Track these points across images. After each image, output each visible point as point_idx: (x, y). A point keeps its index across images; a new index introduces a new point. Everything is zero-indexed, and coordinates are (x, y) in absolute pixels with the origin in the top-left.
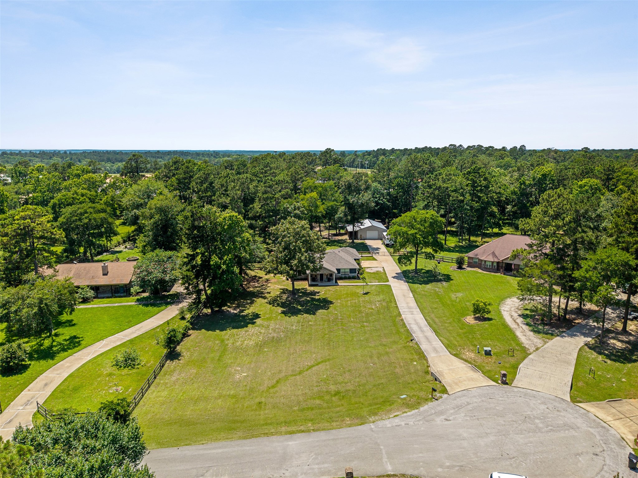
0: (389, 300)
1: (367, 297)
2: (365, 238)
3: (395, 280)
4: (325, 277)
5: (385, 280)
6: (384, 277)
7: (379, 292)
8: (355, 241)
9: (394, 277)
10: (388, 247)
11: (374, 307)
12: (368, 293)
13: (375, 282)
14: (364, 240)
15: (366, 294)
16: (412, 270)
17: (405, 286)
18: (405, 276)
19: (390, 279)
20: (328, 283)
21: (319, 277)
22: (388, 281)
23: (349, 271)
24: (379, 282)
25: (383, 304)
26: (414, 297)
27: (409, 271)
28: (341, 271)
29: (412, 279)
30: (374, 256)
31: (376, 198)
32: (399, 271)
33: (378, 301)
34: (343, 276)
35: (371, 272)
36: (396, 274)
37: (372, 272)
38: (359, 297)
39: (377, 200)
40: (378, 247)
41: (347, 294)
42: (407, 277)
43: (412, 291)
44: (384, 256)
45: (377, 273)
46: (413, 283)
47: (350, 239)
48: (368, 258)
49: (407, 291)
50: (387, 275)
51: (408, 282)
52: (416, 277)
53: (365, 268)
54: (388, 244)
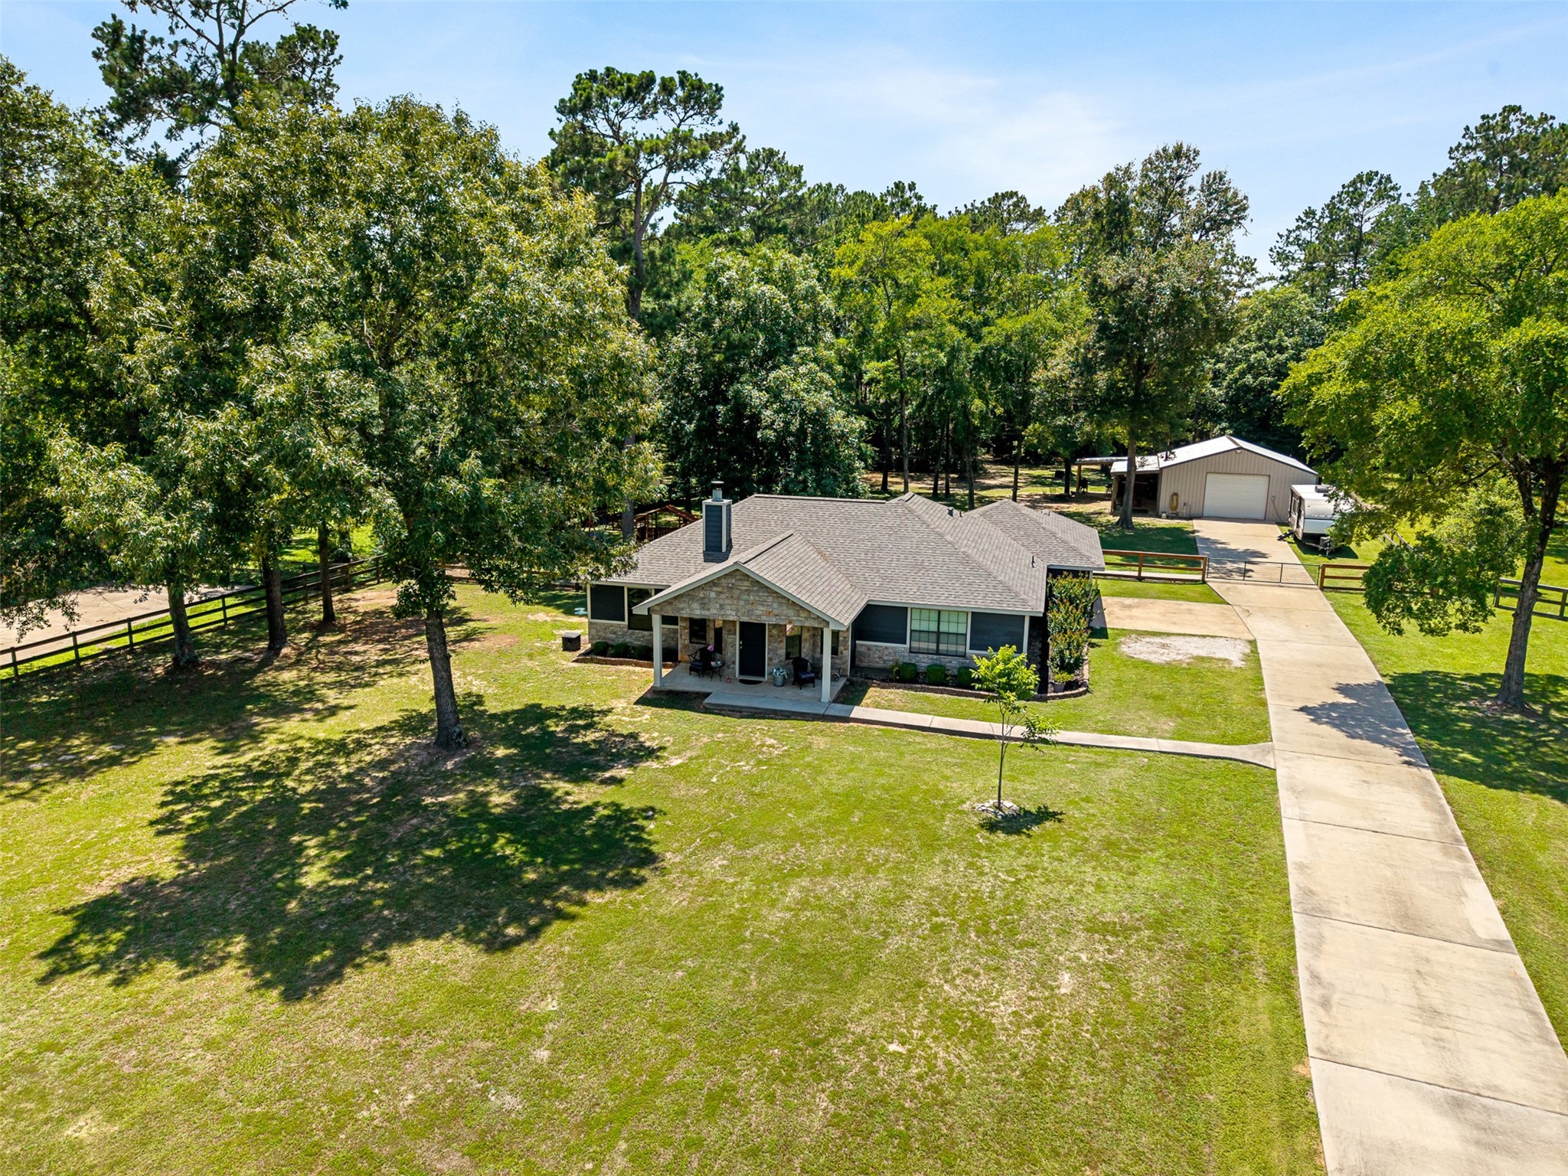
0: (1213, 940)
1: (1006, 858)
2: (1195, 511)
3: (1326, 729)
4: (775, 652)
5: (1234, 728)
6: (1237, 699)
7: (1146, 825)
8: (1136, 520)
9: (1316, 713)
10: (1314, 551)
11: (1005, 1006)
12: (1044, 815)
13: (1150, 733)
14: (1191, 518)
15: (1015, 823)
16: (1469, 678)
17: (1414, 799)
18: (1413, 716)
19: (1284, 721)
20: (791, 692)
21: (733, 645)
22: (1260, 733)
23: (965, 627)
24: (1179, 735)
25: (1138, 979)
26: (1522, 942)
27: (1446, 681)
28: (914, 623)
29: (1472, 740)
30: (1214, 584)
31: (1281, 349)
32: (1369, 675)
33: (1098, 928)
34: (924, 662)
35: (1155, 659)
36: (1344, 689)
37: (1158, 657)
38: (932, 843)
39: (1282, 357)
40: (1253, 547)
41: (852, 799)
42: (1433, 719)
43: (1487, 864)
44: (1280, 584)
45: (1198, 669)
46: (1494, 776)
47: (1113, 514)
48: (1175, 587)
49: (1434, 853)
50: (1268, 694)
51: (1440, 765)
52: (1510, 728)
53: (1124, 632)
54: (1316, 538)
